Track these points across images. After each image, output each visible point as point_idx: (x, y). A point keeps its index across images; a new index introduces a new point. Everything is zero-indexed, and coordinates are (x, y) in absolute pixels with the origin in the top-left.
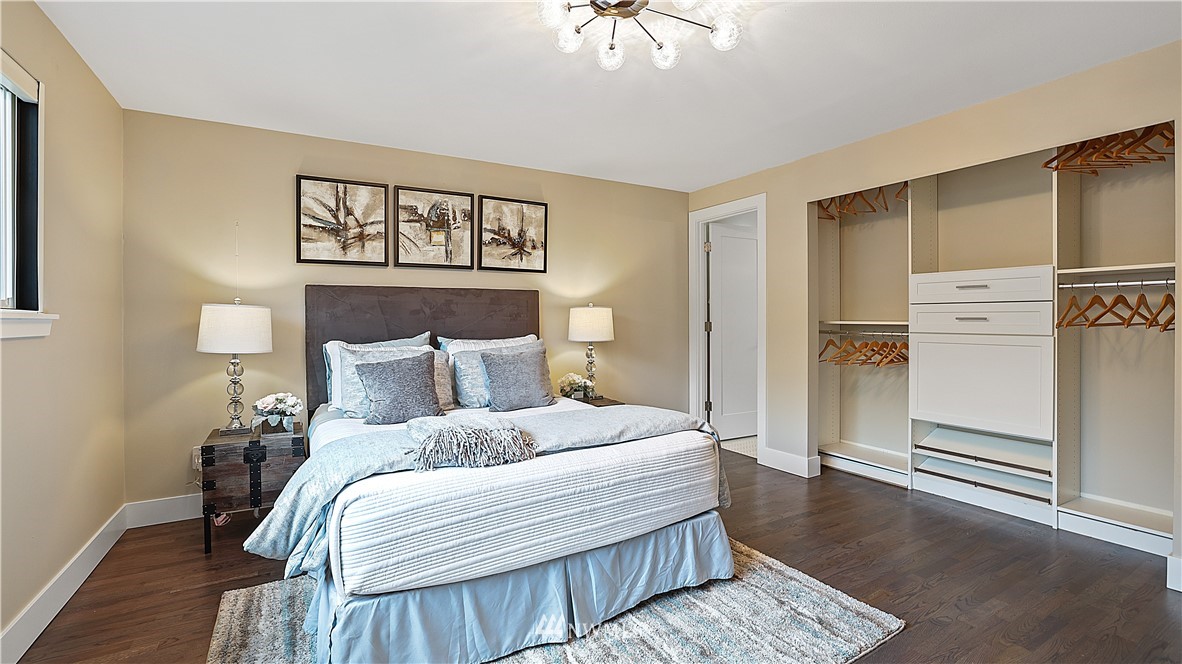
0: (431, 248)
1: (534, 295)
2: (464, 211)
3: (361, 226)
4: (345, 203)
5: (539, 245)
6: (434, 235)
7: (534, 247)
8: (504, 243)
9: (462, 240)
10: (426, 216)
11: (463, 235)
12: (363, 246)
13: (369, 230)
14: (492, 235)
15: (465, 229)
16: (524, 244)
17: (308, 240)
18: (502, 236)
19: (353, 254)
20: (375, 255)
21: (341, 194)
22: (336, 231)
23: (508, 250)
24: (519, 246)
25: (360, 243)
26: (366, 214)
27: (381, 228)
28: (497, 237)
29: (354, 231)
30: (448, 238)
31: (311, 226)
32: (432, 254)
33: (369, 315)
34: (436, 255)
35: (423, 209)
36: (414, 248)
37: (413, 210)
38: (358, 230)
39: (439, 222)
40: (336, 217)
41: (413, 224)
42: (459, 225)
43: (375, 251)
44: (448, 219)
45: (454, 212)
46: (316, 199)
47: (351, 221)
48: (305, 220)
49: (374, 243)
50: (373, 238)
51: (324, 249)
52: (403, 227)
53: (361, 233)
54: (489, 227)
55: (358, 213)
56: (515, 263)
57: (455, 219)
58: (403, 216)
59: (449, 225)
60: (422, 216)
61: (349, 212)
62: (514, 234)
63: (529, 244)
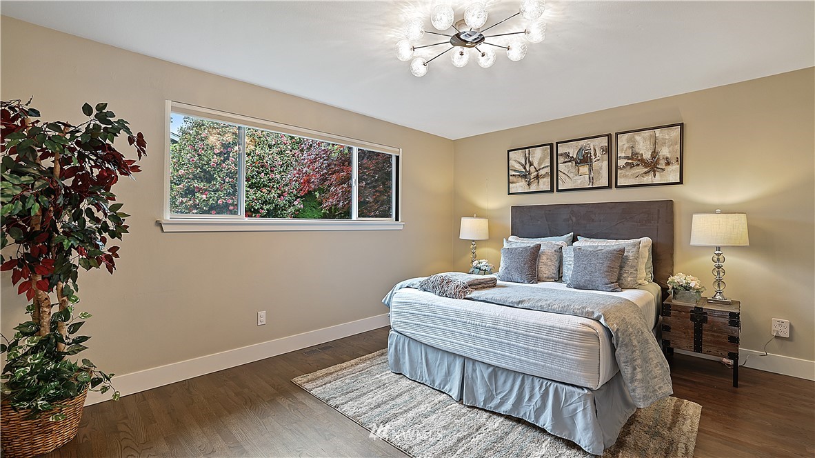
0: (578, 177)
1: (669, 205)
2: (603, 149)
3: (537, 171)
4: (529, 159)
5: (673, 161)
6: (581, 168)
7: (668, 164)
8: (638, 165)
9: (601, 168)
10: (575, 157)
11: (602, 165)
12: (538, 182)
13: (542, 172)
14: (626, 161)
15: (603, 160)
16: (657, 162)
17: (512, 183)
18: (635, 159)
19: (534, 188)
20: (545, 186)
21: (527, 155)
22: (525, 176)
23: (641, 170)
24: (653, 165)
25: (536, 181)
26: (540, 164)
27: (548, 170)
28: (630, 161)
29: (534, 174)
30: (591, 169)
31: (514, 175)
32: (579, 181)
33: (539, 222)
34: (583, 181)
35: (573, 153)
36: (567, 179)
37: (567, 155)
38: (536, 173)
39: (584, 159)
40: (525, 168)
41: (566, 164)
42: (598, 158)
43: (545, 184)
44: (591, 156)
45: (595, 150)
46: (516, 161)
47: (532, 169)
48: (512, 173)
49: (544, 179)
50: (544, 176)
51: (520, 186)
52: (561, 167)
53: (538, 175)
54: (623, 155)
55: (536, 164)
56: (648, 179)
57: (595, 154)
58: (561, 160)
59: (591, 160)
60: (572, 157)
61: (531, 164)
62: (647, 156)
63: (663, 162)
